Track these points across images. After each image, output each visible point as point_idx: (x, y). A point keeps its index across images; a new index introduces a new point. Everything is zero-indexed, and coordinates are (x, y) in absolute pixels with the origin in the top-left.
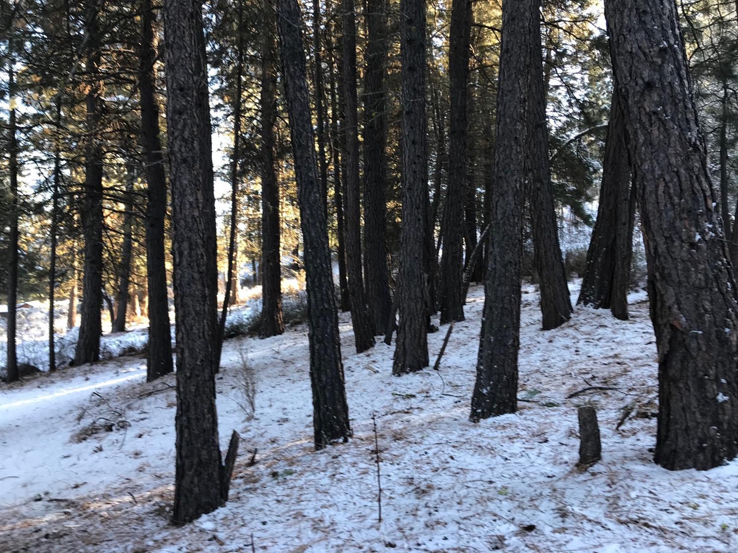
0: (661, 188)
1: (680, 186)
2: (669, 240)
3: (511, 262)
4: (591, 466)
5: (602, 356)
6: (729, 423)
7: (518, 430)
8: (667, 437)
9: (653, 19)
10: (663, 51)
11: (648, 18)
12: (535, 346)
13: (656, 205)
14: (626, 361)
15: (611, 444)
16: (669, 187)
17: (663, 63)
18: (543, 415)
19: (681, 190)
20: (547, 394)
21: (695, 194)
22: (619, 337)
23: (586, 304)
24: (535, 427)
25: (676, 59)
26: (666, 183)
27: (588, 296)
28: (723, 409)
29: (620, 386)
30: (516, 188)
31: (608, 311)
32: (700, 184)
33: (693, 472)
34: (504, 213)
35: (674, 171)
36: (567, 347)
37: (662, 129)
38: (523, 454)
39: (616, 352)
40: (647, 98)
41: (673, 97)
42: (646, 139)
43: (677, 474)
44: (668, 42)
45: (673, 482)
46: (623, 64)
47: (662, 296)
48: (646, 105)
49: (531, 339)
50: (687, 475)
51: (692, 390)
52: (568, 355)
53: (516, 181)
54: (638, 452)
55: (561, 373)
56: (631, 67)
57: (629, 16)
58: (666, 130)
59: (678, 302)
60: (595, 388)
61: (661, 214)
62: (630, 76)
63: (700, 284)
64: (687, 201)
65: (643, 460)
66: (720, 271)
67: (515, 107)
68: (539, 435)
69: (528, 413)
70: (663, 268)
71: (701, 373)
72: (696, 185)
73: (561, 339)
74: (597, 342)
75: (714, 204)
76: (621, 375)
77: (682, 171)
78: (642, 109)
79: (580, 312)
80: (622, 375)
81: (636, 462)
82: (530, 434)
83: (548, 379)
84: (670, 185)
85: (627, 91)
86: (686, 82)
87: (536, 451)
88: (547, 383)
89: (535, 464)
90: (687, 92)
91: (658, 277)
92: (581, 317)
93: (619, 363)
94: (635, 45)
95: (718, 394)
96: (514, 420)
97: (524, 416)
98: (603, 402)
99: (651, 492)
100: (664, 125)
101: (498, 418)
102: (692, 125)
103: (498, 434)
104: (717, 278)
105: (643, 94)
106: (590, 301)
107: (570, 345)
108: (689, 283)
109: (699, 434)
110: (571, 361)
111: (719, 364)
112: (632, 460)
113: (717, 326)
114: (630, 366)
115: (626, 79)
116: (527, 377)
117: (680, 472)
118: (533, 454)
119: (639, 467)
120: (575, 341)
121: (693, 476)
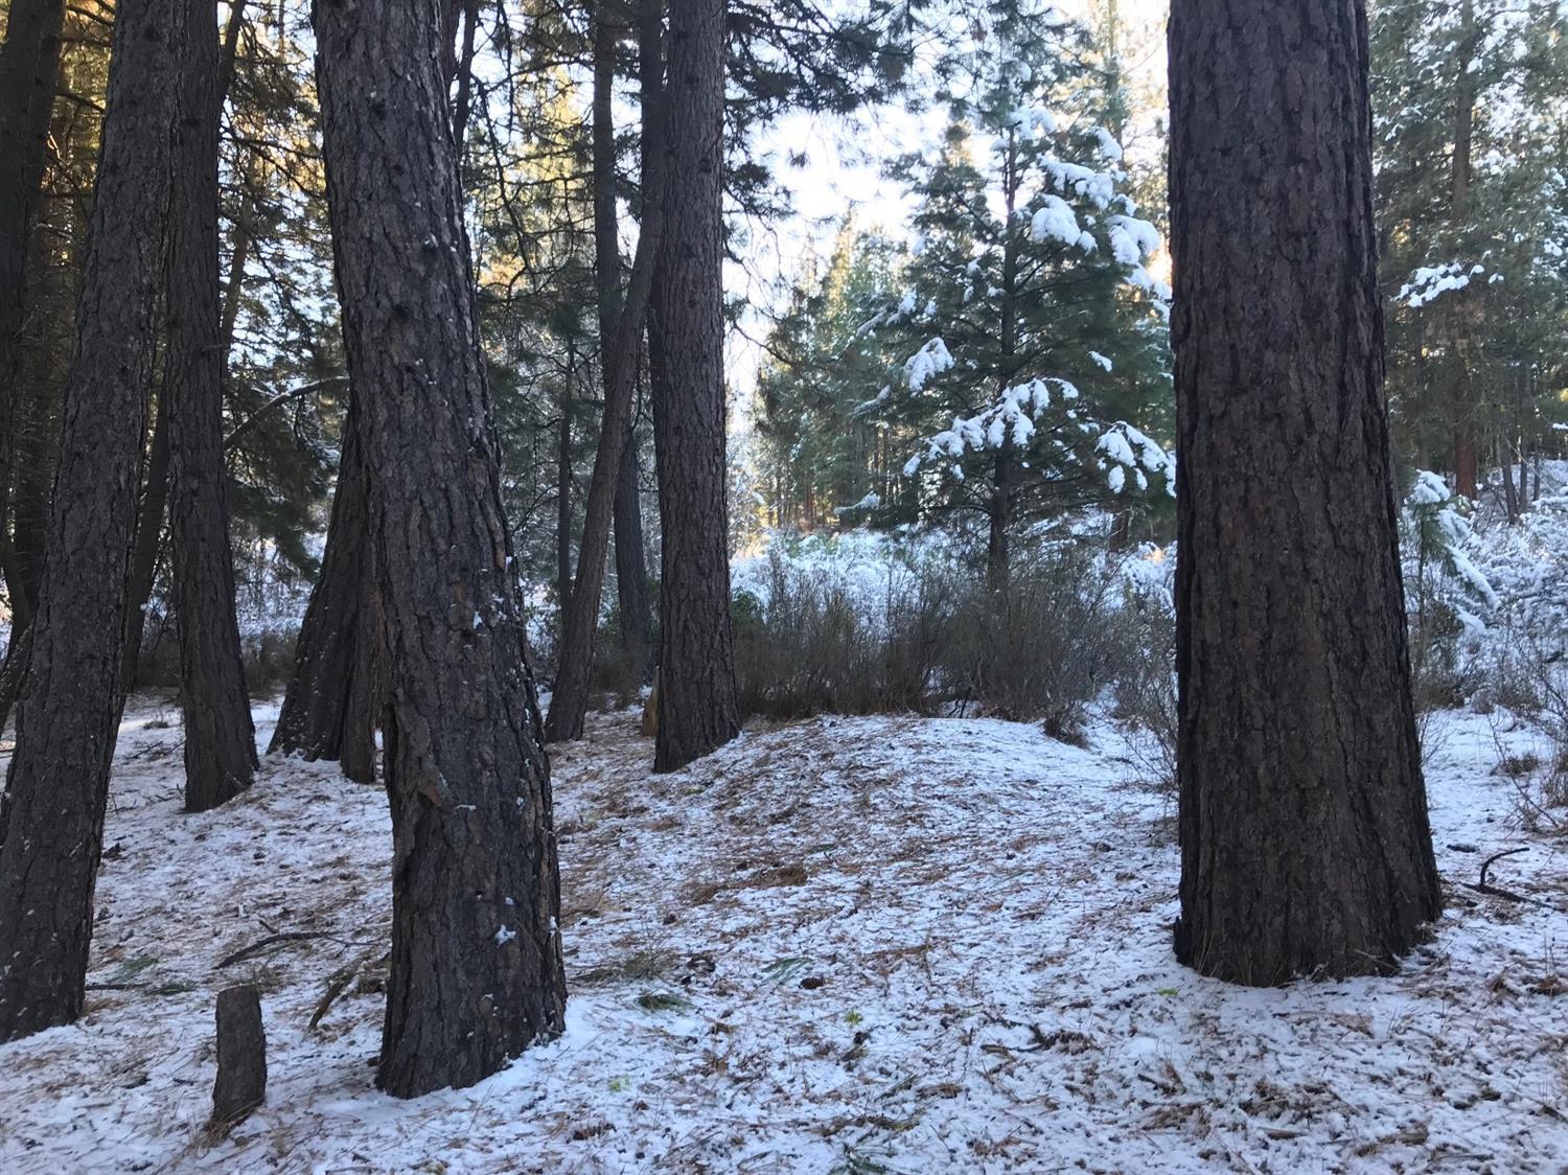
0: (415, 518)
1: (450, 518)
2: (425, 622)
3: (91, 657)
4: (239, 1123)
5: (311, 864)
6: (515, 984)
7: (77, 1065)
8: (402, 1028)
9: (414, 187)
10: (428, 252)
11: (404, 182)
12: (163, 852)
13: (404, 551)
14: (360, 871)
15: (291, 1063)
16: (430, 520)
17: (429, 274)
18: (148, 1016)
19: (452, 526)
20: (173, 963)
21: (476, 537)
22: (354, 820)
23: (288, 752)
24: (120, 1050)
25: (452, 273)
26: (425, 510)
27: (293, 733)
28: (506, 958)
29: (339, 927)
30: (119, 483)
31: (335, 766)
32: (486, 518)
33: (448, 1094)
34: (83, 538)
35: (439, 488)
36: (237, 849)
37: (420, 402)
38: (80, 1122)
39: (342, 853)
40: (397, 337)
41: (444, 344)
42: (390, 418)
43: (413, 1106)
44: (439, 238)
45: (404, 1124)
46: (354, 259)
47: (407, 736)
48: (394, 349)
49: (155, 834)
50: (435, 1102)
51: (452, 926)
52: (236, 867)
53: (118, 468)
54: (345, 1071)
55: (213, 909)
56: (368, 269)
57: (370, 168)
58: (428, 405)
59: (436, 749)
60: (286, 937)
61: (413, 570)
62: (367, 285)
63: (476, 712)
64: (461, 549)
65: (352, 1085)
66: (514, 687)
67: (127, 300)
68: (131, 1068)
69: (111, 1017)
70: (412, 680)
71: (470, 890)
72: (479, 519)
73: (225, 832)
74: (303, 834)
75: (509, 559)
76: (345, 903)
77: (455, 489)
78: (385, 356)
79: (275, 769)
80: (347, 902)
81: (337, 1094)
82: (107, 1068)
83: (180, 927)
84: (433, 514)
85: (360, 314)
86: (468, 322)
87: (112, 1112)
88: (178, 937)
89: (104, 1144)
90: (470, 341)
91: (401, 698)
92: (277, 780)
93: (343, 877)
94: (378, 229)
95: (499, 929)
96: (71, 1040)
97: (98, 1027)
98: (297, 966)
99: (356, 1157)
100: (427, 398)
101: (28, 1041)
102: (477, 403)
103: (23, 1082)
104: (506, 700)
105: (388, 326)
106: (297, 744)
107: (244, 842)
108: (457, 711)
109: (461, 1014)
110: (242, 880)
111: (503, 868)
112: (331, 1092)
113: (503, 795)
114: (364, 882)
115: (359, 293)
116: (128, 929)
117: (421, 1100)
118: (103, 1121)
119: (344, 1106)
120: (258, 833)
121: (446, 1103)
